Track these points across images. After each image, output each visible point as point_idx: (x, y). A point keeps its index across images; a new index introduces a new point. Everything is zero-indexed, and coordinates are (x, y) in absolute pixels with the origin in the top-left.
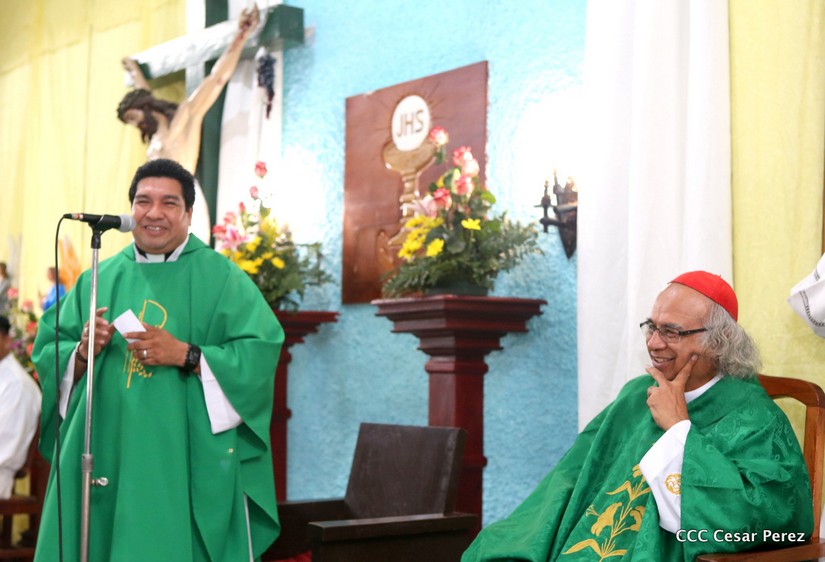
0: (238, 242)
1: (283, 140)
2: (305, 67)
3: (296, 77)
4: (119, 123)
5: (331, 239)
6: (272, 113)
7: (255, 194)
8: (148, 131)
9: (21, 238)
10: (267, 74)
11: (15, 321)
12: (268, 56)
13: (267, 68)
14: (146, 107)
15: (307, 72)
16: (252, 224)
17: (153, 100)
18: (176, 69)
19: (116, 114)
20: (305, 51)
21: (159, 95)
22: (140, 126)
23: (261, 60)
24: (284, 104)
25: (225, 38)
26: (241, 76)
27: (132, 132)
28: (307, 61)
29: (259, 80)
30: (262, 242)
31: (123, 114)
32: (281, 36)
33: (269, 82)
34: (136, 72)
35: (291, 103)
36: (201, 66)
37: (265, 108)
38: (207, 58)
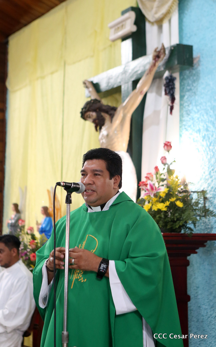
0: (154, 192)
1: (180, 127)
2: (194, 81)
3: (188, 88)
4: (82, 120)
5: (212, 188)
6: (174, 111)
7: (164, 161)
8: (99, 124)
9: (26, 188)
10: (170, 87)
11: (23, 239)
12: (171, 76)
13: (171, 84)
14: (98, 110)
15: (195, 85)
16: (163, 180)
17: (102, 105)
18: (115, 86)
19: (80, 115)
20: (194, 72)
21: (105, 102)
22: (94, 121)
23: (167, 78)
24: (181, 105)
25: (144, 66)
26: (155, 88)
27: (89, 125)
28: (195, 78)
29: (165, 91)
30: (169, 191)
31: (84, 115)
32: (178, 64)
33: (171, 92)
34: (91, 89)
35: (186, 104)
36: (130, 84)
37: (169, 107)
38: (133, 79)
